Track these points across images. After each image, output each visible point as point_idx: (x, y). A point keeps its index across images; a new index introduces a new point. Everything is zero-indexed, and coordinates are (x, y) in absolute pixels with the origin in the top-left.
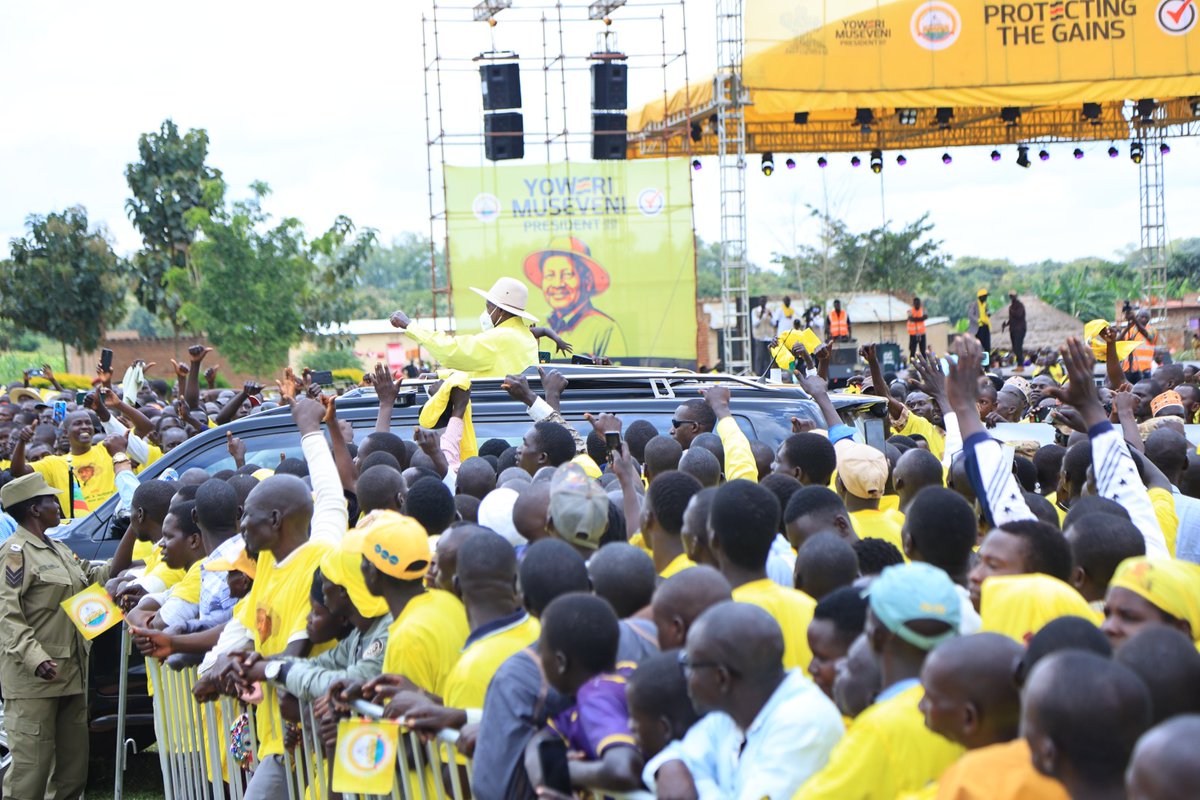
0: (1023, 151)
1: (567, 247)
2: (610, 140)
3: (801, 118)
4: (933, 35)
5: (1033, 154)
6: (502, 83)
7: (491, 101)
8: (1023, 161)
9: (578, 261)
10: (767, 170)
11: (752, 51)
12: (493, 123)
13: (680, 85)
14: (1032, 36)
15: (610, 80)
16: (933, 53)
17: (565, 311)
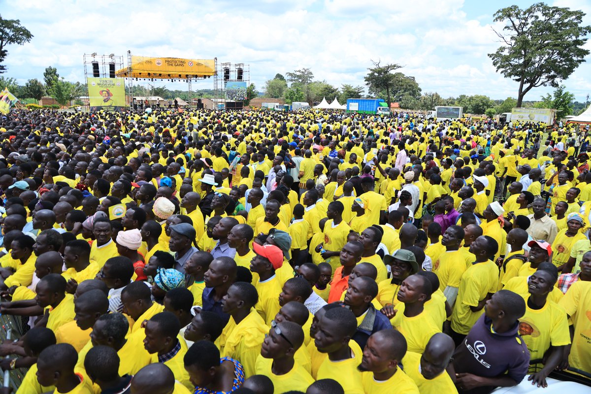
0: (172, 80)
1: (106, 90)
2: (112, 75)
3: (140, 74)
4: (158, 64)
5: (174, 80)
6: (96, 66)
7: (94, 68)
8: (172, 81)
9: (108, 92)
10: (137, 80)
11: (133, 64)
12: (94, 72)
13: (122, 68)
14: (172, 65)
15: (112, 67)
16: (158, 66)
17: (106, 99)
